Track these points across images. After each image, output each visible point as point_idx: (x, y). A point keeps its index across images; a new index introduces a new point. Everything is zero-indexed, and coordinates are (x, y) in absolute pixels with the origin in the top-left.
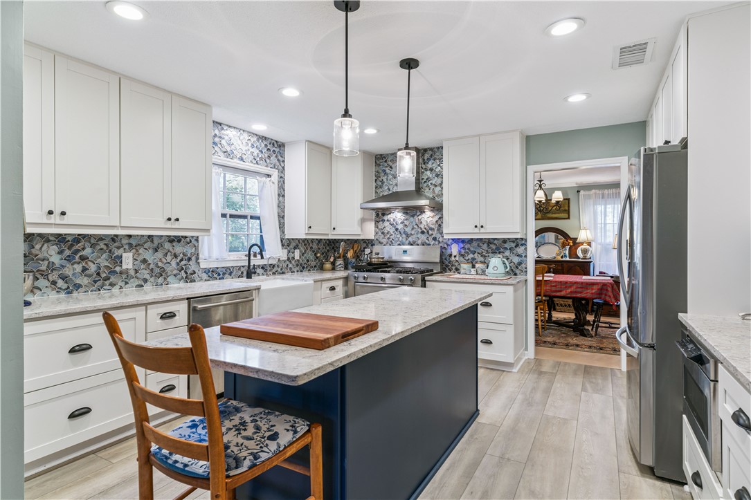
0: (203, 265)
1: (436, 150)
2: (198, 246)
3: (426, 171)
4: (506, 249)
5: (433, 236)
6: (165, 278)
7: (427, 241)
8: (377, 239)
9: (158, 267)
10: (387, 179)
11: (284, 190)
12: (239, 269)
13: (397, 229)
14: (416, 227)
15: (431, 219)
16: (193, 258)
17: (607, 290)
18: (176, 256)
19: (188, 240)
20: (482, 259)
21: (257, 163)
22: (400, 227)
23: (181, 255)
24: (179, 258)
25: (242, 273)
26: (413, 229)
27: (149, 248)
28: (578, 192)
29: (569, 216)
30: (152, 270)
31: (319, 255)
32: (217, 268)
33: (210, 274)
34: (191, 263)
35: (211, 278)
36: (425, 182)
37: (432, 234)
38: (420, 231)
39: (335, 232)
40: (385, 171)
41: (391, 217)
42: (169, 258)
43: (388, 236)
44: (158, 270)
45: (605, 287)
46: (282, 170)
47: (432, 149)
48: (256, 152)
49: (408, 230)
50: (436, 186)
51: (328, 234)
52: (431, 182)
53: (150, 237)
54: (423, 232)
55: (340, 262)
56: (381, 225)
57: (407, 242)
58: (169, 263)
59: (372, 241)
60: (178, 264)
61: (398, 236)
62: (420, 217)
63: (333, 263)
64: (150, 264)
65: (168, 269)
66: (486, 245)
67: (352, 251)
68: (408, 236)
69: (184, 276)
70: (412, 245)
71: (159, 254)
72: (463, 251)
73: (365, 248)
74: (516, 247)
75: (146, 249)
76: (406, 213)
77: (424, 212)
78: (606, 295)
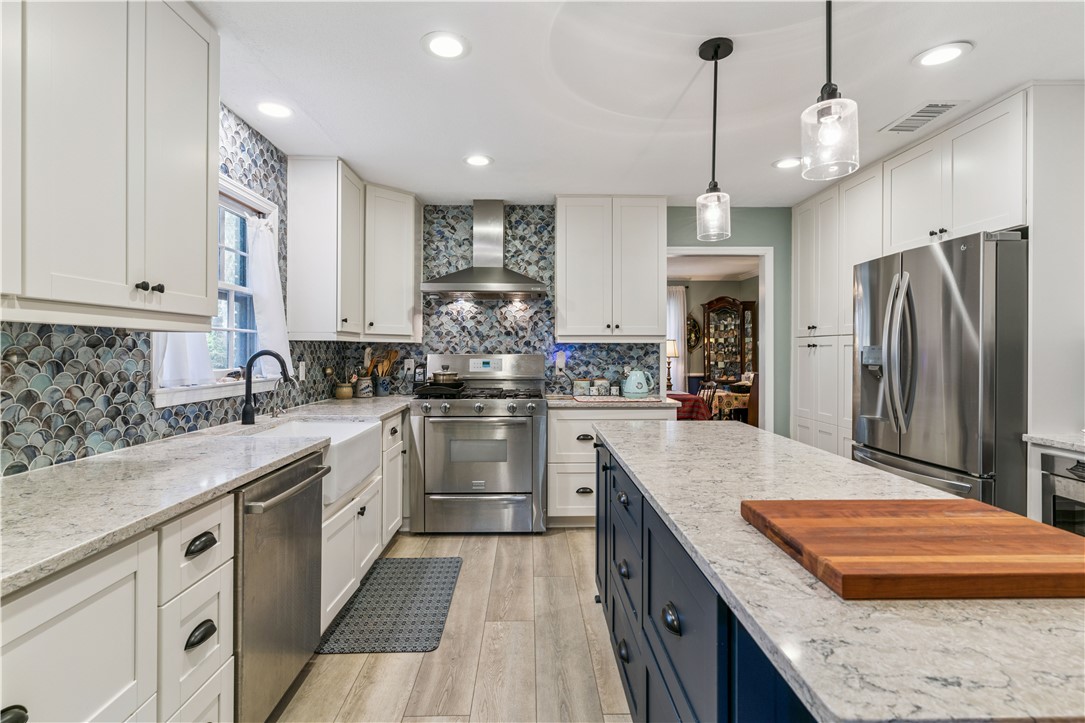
0: (161, 402)
1: (530, 210)
2: (149, 357)
3: (514, 239)
4: (632, 358)
5: (524, 340)
6: (80, 442)
7: (515, 347)
8: (427, 344)
9: (64, 412)
10: (446, 248)
11: (286, 248)
12: (222, 405)
13: (463, 328)
14: (497, 324)
15: (522, 313)
16: (140, 385)
17: (699, 407)
18: (103, 381)
19: (129, 341)
20: (599, 373)
21: (249, 185)
22: (470, 324)
23: (115, 379)
24: (111, 387)
25: (226, 413)
26: (491, 328)
27: (42, 363)
30: (48, 422)
31: (329, 371)
32: (185, 406)
33: (172, 420)
34: (135, 397)
35: (175, 430)
36: (513, 256)
37: (524, 337)
38: (504, 331)
39: (372, 330)
40: (443, 233)
41: (454, 308)
42: (89, 385)
43: (448, 338)
44: (61, 421)
45: (697, 404)
46: (283, 209)
47: (523, 208)
48: (248, 161)
49: (484, 329)
50: (530, 264)
51: (358, 334)
52: (521, 257)
53: (44, 329)
54: (508, 334)
55: (366, 382)
56: (434, 321)
57: (482, 348)
58: (89, 400)
59: (418, 346)
60: (108, 402)
61: (468, 339)
62: (504, 310)
63: (355, 387)
64: (43, 405)
65: (86, 416)
66: (604, 353)
67: (386, 363)
68: (483, 338)
69: (122, 429)
70: (490, 353)
71: (67, 378)
72: (572, 362)
73: (405, 358)
74: (645, 355)
75: (32, 365)
76: (479, 303)
77: (511, 302)
78: (698, 413)
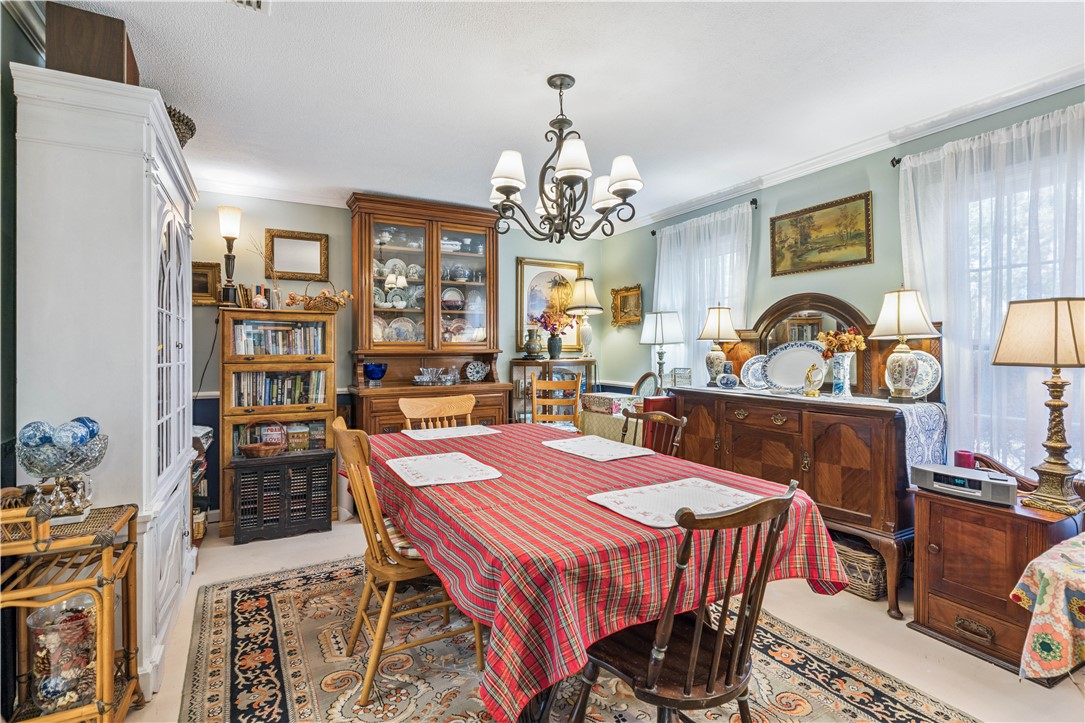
28: (896, 162)
29: (869, 251)
